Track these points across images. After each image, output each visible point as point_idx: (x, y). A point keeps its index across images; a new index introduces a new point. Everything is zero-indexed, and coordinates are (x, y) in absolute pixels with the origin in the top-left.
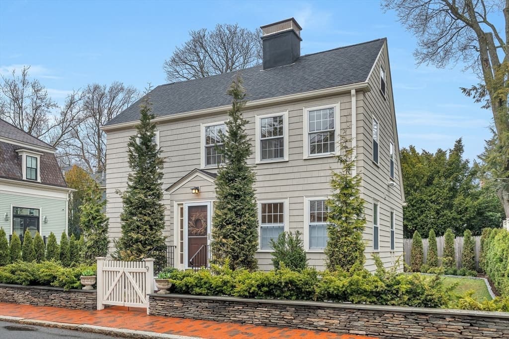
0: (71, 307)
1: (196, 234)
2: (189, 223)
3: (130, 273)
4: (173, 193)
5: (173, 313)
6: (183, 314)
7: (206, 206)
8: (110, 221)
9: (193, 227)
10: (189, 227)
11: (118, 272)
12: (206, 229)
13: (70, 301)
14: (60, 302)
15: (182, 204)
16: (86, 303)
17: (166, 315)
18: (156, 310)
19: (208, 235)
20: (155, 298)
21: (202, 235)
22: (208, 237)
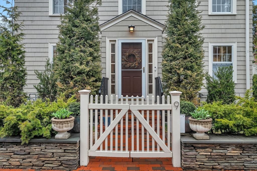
0: (33, 166)
1: (130, 68)
2: (122, 58)
3: (140, 111)
4: (105, 30)
5: (227, 164)
6: (242, 164)
7: (140, 44)
8: (26, 54)
9: (126, 61)
10: (122, 61)
11: (117, 111)
12: (140, 64)
13: (29, 158)
14: (8, 160)
15: (115, 41)
16: (62, 158)
17: (213, 168)
18: (196, 161)
19: (143, 68)
20: (194, 145)
21: (136, 69)
22: (143, 70)
